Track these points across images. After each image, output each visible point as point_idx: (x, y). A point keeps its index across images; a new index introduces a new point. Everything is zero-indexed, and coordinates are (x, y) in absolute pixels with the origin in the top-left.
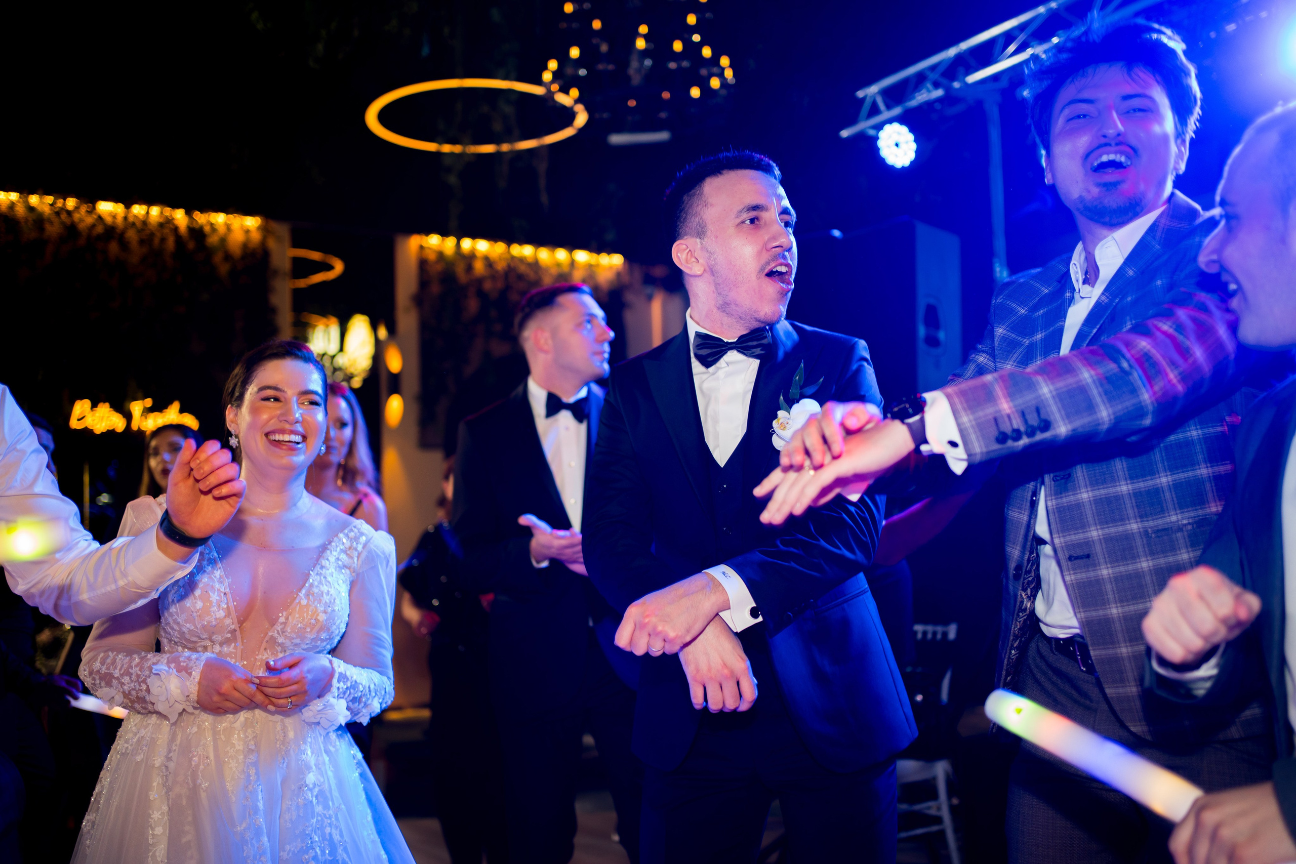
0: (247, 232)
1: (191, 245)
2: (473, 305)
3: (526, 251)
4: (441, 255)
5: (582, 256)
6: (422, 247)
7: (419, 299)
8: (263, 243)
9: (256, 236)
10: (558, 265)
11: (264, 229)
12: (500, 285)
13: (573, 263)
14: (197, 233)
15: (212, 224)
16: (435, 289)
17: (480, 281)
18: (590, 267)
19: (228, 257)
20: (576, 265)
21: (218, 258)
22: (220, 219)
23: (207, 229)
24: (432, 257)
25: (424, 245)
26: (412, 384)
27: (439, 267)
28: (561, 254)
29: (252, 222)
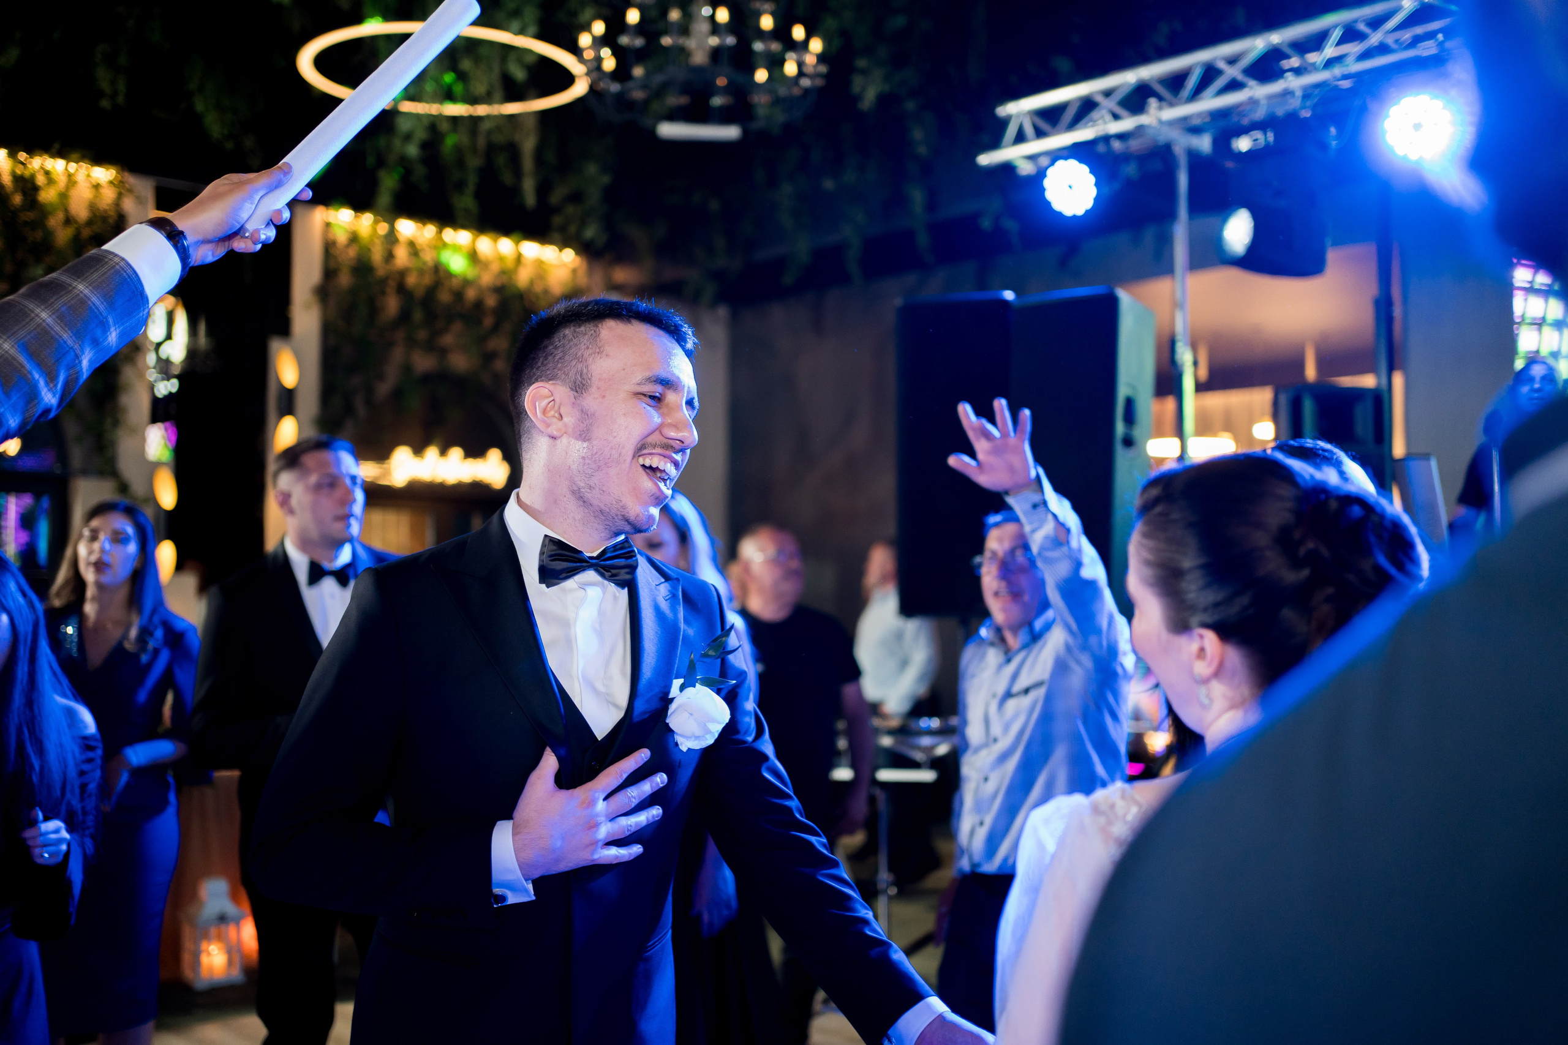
0: (97, 187)
1: (17, 199)
2: (392, 305)
3: (462, 237)
4: (354, 238)
5: (531, 250)
6: (328, 225)
7: (323, 292)
8: (117, 203)
9: (109, 195)
10: (501, 259)
11: (118, 185)
12: (427, 280)
13: (519, 258)
14: (27, 185)
15: (47, 173)
16: (345, 280)
17: (402, 274)
18: (540, 263)
19: (69, 220)
20: (523, 260)
21: (55, 221)
22: (58, 166)
23: (41, 180)
24: (341, 237)
25: (331, 220)
26: (309, 402)
27: (352, 253)
28: (506, 246)
29: (103, 174)
